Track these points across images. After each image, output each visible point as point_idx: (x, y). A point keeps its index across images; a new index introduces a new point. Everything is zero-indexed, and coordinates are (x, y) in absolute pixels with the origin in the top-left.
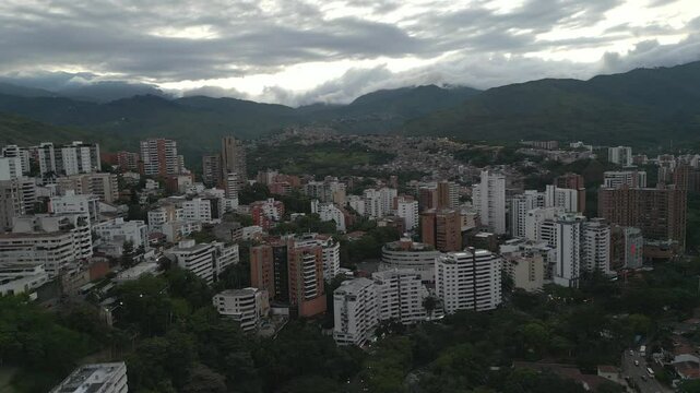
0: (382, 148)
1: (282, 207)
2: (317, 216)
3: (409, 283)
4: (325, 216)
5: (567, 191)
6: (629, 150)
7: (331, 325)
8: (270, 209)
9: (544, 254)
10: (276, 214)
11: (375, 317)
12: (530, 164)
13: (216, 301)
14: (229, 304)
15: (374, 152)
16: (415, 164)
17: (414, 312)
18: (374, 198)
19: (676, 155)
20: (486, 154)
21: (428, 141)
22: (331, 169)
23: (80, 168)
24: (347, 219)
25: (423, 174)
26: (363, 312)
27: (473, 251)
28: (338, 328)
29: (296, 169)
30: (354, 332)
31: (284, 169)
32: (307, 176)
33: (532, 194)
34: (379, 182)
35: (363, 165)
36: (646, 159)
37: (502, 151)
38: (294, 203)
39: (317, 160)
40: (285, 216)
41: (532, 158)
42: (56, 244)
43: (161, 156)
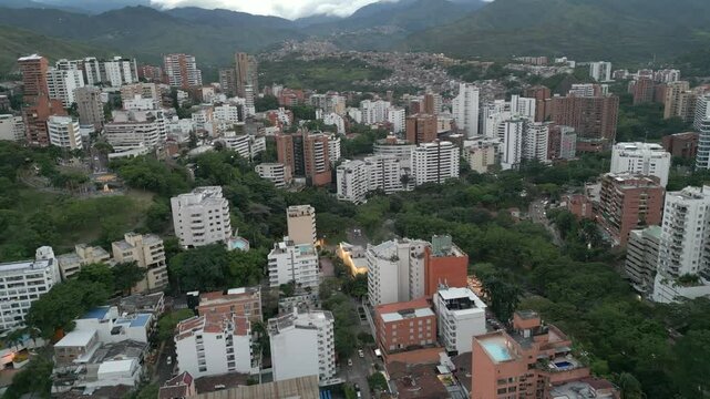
0: (380, 64)
1: (292, 115)
2: (321, 121)
3: (390, 165)
4: (328, 121)
5: (527, 100)
6: (609, 65)
7: (335, 191)
8: (283, 116)
9: (496, 146)
10: (287, 120)
11: (366, 187)
12: (514, 78)
13: (257, 169)
14: (267, 171)
15: (372, 68)
16: (411, 80)
17: (394, 185)
18: (370, 108)
19: (655, 70)
20: (476, 70)
21: (425, 56)
22: (332, 84)
23: (123, 80)
24: (346, 124)
25: (417, 89)
26: (357, 182)
27: (438, 142)
28: (340, 192)
29: (298, 84)
30: (351, 195)
31: (287, 84)
32: (309, 91)
33: (500, 103)
34: (377, 96)
35: (361, 80)
36: (627, 74)
37: (491, 66)
38: (302, 112)
39: (317, 76)
40: (295, 122)
41: (516, 73)
42: (149, 129)
43: (183, 71)
